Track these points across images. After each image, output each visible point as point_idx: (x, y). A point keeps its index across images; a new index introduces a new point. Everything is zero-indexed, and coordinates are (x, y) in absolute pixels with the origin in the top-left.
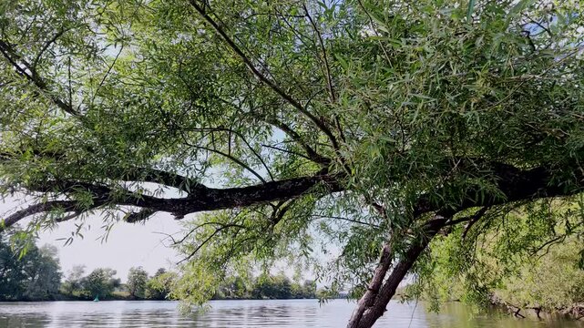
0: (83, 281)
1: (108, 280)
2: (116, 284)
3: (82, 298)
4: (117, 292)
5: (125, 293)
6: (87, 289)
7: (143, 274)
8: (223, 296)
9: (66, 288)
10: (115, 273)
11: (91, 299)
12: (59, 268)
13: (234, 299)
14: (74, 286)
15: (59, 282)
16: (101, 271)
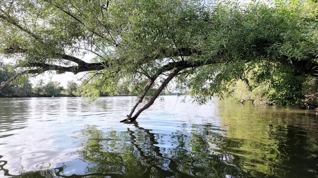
0: (44, 88)
1: (57, 87)
2: (61, 89)
3: (45, 96)
4: (62, 92)
5: (67, 93)
6: (46, 91)
7: (75, 84)
8: (118, 94)
9: (35, 91)
10: (60, 84)
11: (50, 96)
12: (30, 81)
13: (123, 96)
14: (40, 90)
15: (31, 88)
16: (52, 83)
